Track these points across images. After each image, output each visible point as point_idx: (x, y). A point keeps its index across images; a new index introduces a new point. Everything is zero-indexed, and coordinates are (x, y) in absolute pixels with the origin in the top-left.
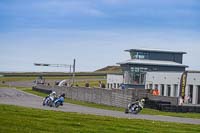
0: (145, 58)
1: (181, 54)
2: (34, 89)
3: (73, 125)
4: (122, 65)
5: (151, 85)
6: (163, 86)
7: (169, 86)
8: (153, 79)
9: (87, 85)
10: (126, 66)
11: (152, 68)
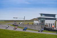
0: (45, 16)
1: (55, 15)
2: (13, 25)
3: (24, 35)
4: (38, 18)
5: (46, 24)
6: (50, 24)
7: (52, 24)
8: (47, 22)
9: (28, 24)
10: (39, 18)
11: (47, 19)
